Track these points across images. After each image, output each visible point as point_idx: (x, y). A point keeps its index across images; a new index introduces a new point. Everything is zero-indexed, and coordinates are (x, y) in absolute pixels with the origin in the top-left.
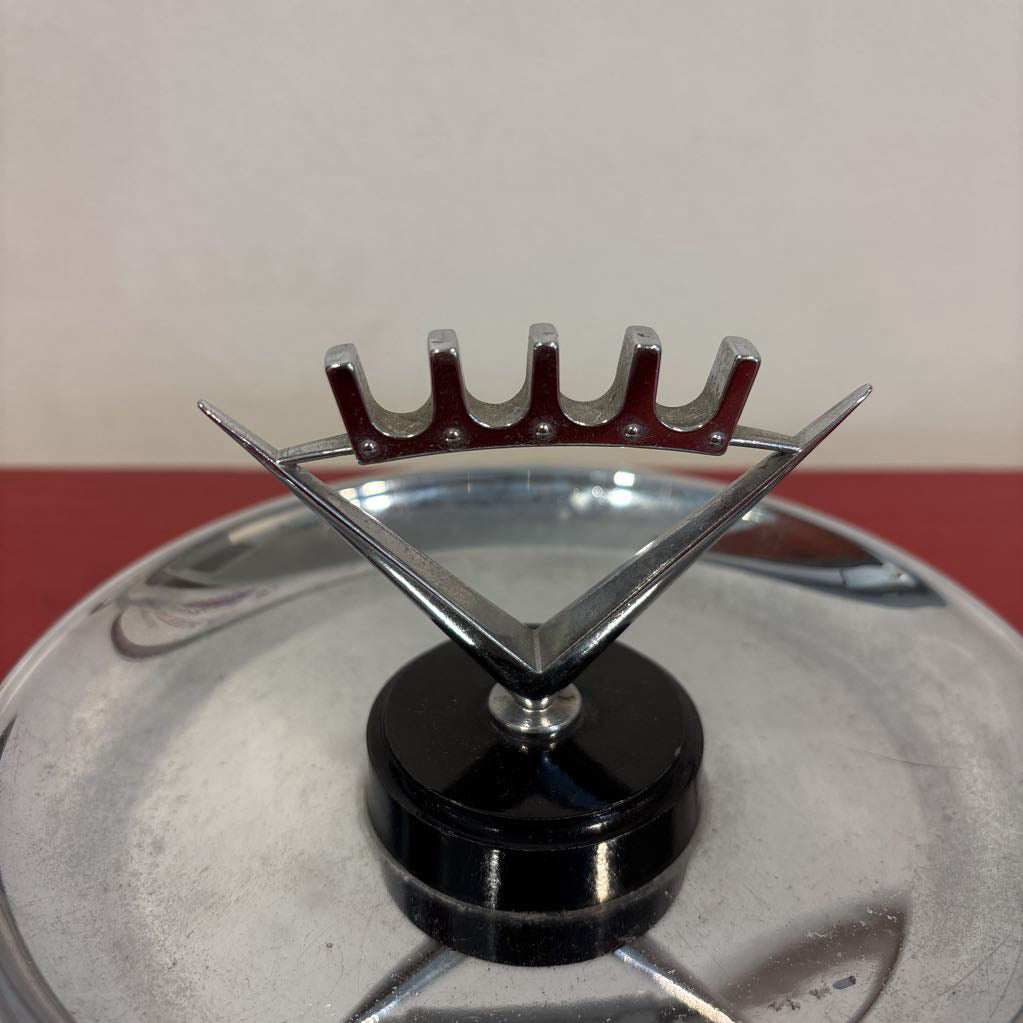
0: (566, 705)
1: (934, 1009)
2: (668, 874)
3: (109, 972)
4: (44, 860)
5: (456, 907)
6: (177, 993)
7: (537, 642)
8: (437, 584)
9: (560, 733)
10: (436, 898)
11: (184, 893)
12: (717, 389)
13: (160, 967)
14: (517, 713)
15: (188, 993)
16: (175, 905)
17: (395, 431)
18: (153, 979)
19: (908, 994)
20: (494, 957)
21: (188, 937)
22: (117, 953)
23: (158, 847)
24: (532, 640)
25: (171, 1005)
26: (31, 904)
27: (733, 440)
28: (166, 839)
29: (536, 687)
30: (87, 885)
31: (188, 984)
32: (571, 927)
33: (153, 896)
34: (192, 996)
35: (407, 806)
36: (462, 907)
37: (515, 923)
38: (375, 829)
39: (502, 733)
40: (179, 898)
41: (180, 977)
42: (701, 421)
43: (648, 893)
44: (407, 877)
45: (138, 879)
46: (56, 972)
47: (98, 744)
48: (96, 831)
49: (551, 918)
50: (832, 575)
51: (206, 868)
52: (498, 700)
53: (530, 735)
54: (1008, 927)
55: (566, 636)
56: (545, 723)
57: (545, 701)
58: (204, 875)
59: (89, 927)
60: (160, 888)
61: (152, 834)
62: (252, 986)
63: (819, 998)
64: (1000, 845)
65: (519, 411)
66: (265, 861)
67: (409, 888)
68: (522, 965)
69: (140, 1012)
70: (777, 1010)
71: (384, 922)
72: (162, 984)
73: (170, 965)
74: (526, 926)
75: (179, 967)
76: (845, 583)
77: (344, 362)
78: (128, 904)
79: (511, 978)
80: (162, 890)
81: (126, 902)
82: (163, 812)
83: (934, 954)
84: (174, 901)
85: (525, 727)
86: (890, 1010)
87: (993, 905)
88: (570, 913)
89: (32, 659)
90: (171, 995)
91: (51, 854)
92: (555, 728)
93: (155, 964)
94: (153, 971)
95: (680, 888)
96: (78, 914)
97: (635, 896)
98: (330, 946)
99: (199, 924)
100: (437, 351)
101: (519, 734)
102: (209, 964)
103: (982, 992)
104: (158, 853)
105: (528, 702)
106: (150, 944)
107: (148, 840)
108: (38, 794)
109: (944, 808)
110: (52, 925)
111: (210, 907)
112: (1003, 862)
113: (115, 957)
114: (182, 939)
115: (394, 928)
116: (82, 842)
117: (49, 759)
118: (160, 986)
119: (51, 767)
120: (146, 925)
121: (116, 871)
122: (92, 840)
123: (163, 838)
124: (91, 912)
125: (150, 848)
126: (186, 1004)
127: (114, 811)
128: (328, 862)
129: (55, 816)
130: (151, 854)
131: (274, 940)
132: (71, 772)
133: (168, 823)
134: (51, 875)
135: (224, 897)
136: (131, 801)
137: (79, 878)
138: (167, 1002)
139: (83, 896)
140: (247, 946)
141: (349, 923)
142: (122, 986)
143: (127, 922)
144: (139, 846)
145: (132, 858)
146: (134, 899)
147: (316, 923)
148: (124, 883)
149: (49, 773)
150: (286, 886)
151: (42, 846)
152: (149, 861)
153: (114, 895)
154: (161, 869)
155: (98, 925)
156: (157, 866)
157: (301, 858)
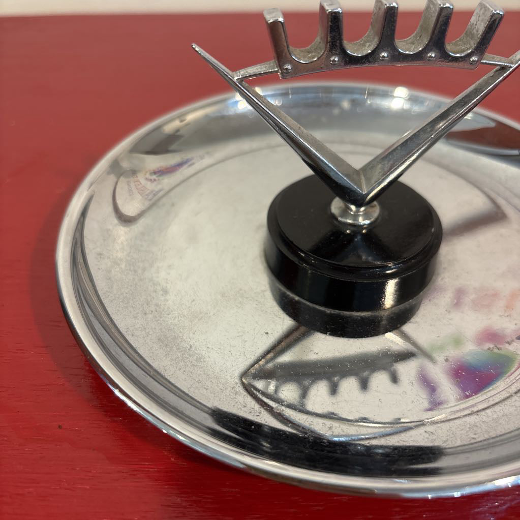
0: (371, 210)
3: (160, 353)
4: (112, 301)
5: (325, 312)
6: (196, 360)
7: (363, 177)
9: (369, 224)
10: (314, 308)
11: (185, 313)
12: (477, 31)
13: (184, 349)
14: (346, 213)
15: (202, 360)
16: (182, 319)
18: (183, 354)
21: (194, 333)
22: (161, 344)
23: (165, 292)
25: (196, 366)
27: (482, 61)
28: (168, 287)
30: (135, 313)
31: (201, 356)
33: (170, 315)
34: (204, 362)
37: (357, 317)
40: (184, 315)
41: (195, 353)
45: (160, 308)
48: (131, 286)
49: (373, 314)
51: (194, 300)
52: (336, 206)
53: (352, 225)
56: (361, 219)
57: (362, 209)
58: (193, 303)
59: (144, 332)
60: (172, 311)
61: (160, 285)
62: (233, 355)
63: (510, 344)
66: (223, 295)
68: (365, 337)
69: (182, 371)
70: (491, 351)
72: (188, 357)
73: (189, 348)
74: (362, 318)
75: (193, 348)
78: (159, 320)
79: (361, 344)
80: (173, 312)
81: (157, 319)
82: (163, 274)
84: (181, 317)
85: (349, 221)
90: (194, 361)
91: (113, 298)
92: (367, 223)
93: (181, 348)
94: (182, 351)
96: (136, 326)
98: (267, 333)
99: (197, 327)
100: (330, 11)
102: (208, 346)
104: (166, 295)
106: (175, 338)
107: (159, 288)
111: (201, 319)
113: (161, 345)
114: (191, 335)
116: (126, 291)
117: (99, 250)
118: (187, 358)
120: (171, 330)
121: (147, 304)
122: (131, 290)
123: (166, 287)
124: (142, 325)
125: (161, 292)
126: (203, 365)
127: (137, 275)
128: (255, 293)
129: (110, 279)
130: (162, 295)
131: (239, 333)
132: (111, 257)
133: (167, 279)
134: (117, 308)
135: (206, 313)
136: (144, 270)
137: (131, 309)
138: (193, 365)
139: (135, 317)
140: (225, 335)
141: (274, 322)
142: (169, 359)
143: (161, 329)
144: (155, 291)
145: (153, 298)
146: (161, 317)
147: (257, 323)
148: (153, 310)
149: (101, 257)
150: (237, 306)
151: (109, 294)
152: (163, 298)
153: (150, 316)
154: (170, 302)
155: (147, 331)
156: (167, 301)
157: (241, 292)
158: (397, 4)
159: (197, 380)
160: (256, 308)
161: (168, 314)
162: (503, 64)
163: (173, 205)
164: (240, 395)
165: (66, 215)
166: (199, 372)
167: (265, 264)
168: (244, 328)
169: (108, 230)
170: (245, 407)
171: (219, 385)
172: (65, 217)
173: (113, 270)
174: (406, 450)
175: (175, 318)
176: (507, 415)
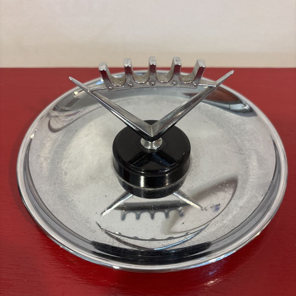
0: (159, 142)
1: (236, 211)
2: (181, 180)
3: (58, 202)
6: (73, 206)
7: (152, 129)
8: (127, 118)
9: (157, 149)
11: (73, 184)
12: (195, 73)
14: (147, 144)
15: (76, 206)
16: (71, 187)
17: (116, 84)
18: (68, 204)
19: (231, 207)
20: (142, 197)
21: (75, 194)
23: (66, 174)
24: (151, 129)
25: (73, 209)
26: (40, 188)
27: (199, 85)
28: (67, 172)
29: (152, 139)
30: (51, 183)
32: (159, 192)
34: (77, 207)
35: (122, 166)
36: (135, 187)
38: (115, 169)
39: (144, 149)
41: (74, 203)
42: (191, 81)
43: (176, 184)
44: (123, 180)
45: (62, 182)
46: (47, 203)
47: (49, 149)
48: (51, 170)
49: (154, 189)
50: (227, 106)
51: (77, 179)
52: (143, 141)
53: (150, 150)
54: (255, 193)
55: (159, 128)
56: (154, 146)
57: (154, 142)
58: (77, 180)
59: (53, 193)
60: (67, 183)
61: (64, 170)
62: (90, 205)
63: (212, 208)
64: (258, 174)
65: (146, 79)
66: (91, 177)
67: (123, 182)
70: (202, 211)
71: (118, 191)
73: (71, 201)
74: (149, 191)
75: (73, 201)
76: (230, 108)
77: (104, 69)
81: (60, 187)
82: (66, 165)
83: (238, 199)
85: (149, 148)
86: (227, 211)
87: (253, 188)
88: (158, 188)
89: (31, 130)
92: (156, 148)
93: (68, 200)
94: (68, 202)
95: (183, 183)
96: (50, 190)
97: (173, 185)
98: (106, 196)
99: (77, 191)
100: (126, 66)
101: (148, 149)
102: (79, 200)
103: (247, 208)
104: (66, 175)
105: (150, 142)
106: (66, 196)
107: (63, 172)
108: (37, 163)
109: (247, 165)
110: (45, 192)
111: (79, 188)
112: (257, 178)
113: (59, 199)
114: (73, 195)
115: (120, 192)
117: (38, 154)
118: (70, 205)
119: (39, 156)
120: (65, 192)
121: (57, 180)
122: (50, 173)
124: (52, 189)
125: (64, 174)
126: (76, 209)
127: (55, 166)
128: (105, 177)
129: (42, 167)
130: (64, 175)
131: (94, 195)
132: (44, 157)
133: (67, 168)
134: (43, 181)
135: (82, 185)
136: (58, 163)
137: (49, 182)
138: (71, 209)
139: (50, 186)
140: (88, 196)
141: (110, 191)
142: (62, 205)
143: (61, 191)
144: (61, 174)
145: (60, 177)
146: (62, 186)
147: (103, 191)
148: (59, 182)
149: (39, 157)
150: (96, 182)
151: (40, 174)
152: (64, 177)
153: (57, 185)
154: (67, 179)
155: (55, 192)
156: (66, 178)
157: (99, 176)
158: (156, 64)
159: (72, 215)
160: (104, 184)
161: (65, 185)
162: (210, 86)
163: (76, 131)
164: (88, 223)
165: (25, 137)
166: (73, 212)
167: (112, 163)
168: (96, 193)
169: (44, 144)
170: (89, 228)
171: (81, 218)
172: (24, 139)
173: (44, 163)
174: (151, 252)
175: (68, 186)
176: (199, 240)
